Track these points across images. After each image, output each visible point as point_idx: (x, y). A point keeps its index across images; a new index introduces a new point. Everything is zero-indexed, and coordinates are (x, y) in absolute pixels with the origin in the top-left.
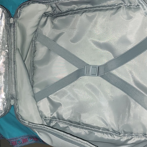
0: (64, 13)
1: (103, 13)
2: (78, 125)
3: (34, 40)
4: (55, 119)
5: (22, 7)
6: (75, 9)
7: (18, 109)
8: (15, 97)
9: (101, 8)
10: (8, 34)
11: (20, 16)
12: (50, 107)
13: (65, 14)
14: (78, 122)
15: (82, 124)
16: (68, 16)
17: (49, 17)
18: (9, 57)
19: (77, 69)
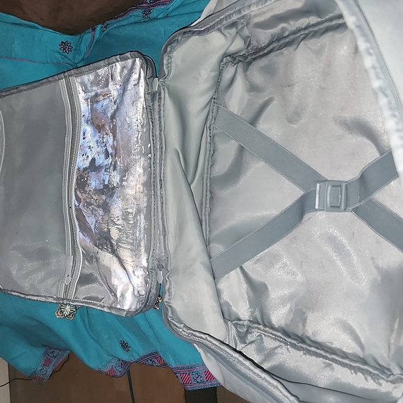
0: (264, 48)
1: (340, 36)
2: (301, 342)
3: (210, 127)
4: (256, 325)
5: (169, 49)
6: (286, 34)
7: (167, 293)
8: (164, 265)
9: (334, 22)
10: (149, 117)
11: (169, 72)
12: (248, 294)
13: (266, 51)
14: (300, 335)
15: (308, 341)
16: (272, 54)
17: (240, 64)
18: (152, 170)
19: (301, 193)
